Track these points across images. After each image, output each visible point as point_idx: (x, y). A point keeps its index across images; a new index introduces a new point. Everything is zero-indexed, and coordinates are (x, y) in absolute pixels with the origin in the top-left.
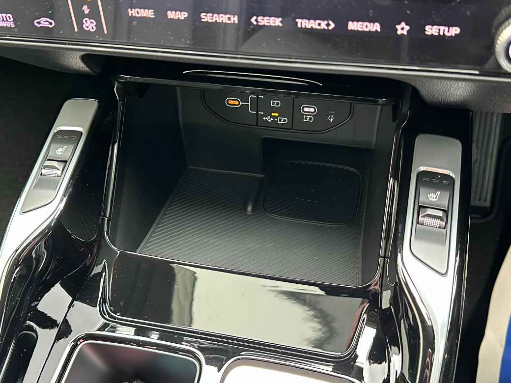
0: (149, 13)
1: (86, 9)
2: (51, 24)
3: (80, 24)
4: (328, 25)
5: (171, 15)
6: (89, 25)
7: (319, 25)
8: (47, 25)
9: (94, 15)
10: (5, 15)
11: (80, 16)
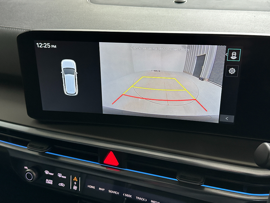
0: (94, 187)
1: (75, 183)
2: (64, 185)
3: (72, 187)
4: (145, 200)
5: (100, 189)
6: (75, 188)
7: (143, 199)
8: (62, 185)
9: (77, 185)
10: (50, 180)
11: (73, 185)
